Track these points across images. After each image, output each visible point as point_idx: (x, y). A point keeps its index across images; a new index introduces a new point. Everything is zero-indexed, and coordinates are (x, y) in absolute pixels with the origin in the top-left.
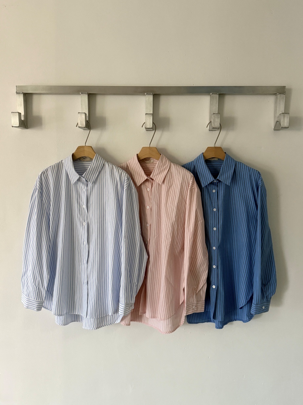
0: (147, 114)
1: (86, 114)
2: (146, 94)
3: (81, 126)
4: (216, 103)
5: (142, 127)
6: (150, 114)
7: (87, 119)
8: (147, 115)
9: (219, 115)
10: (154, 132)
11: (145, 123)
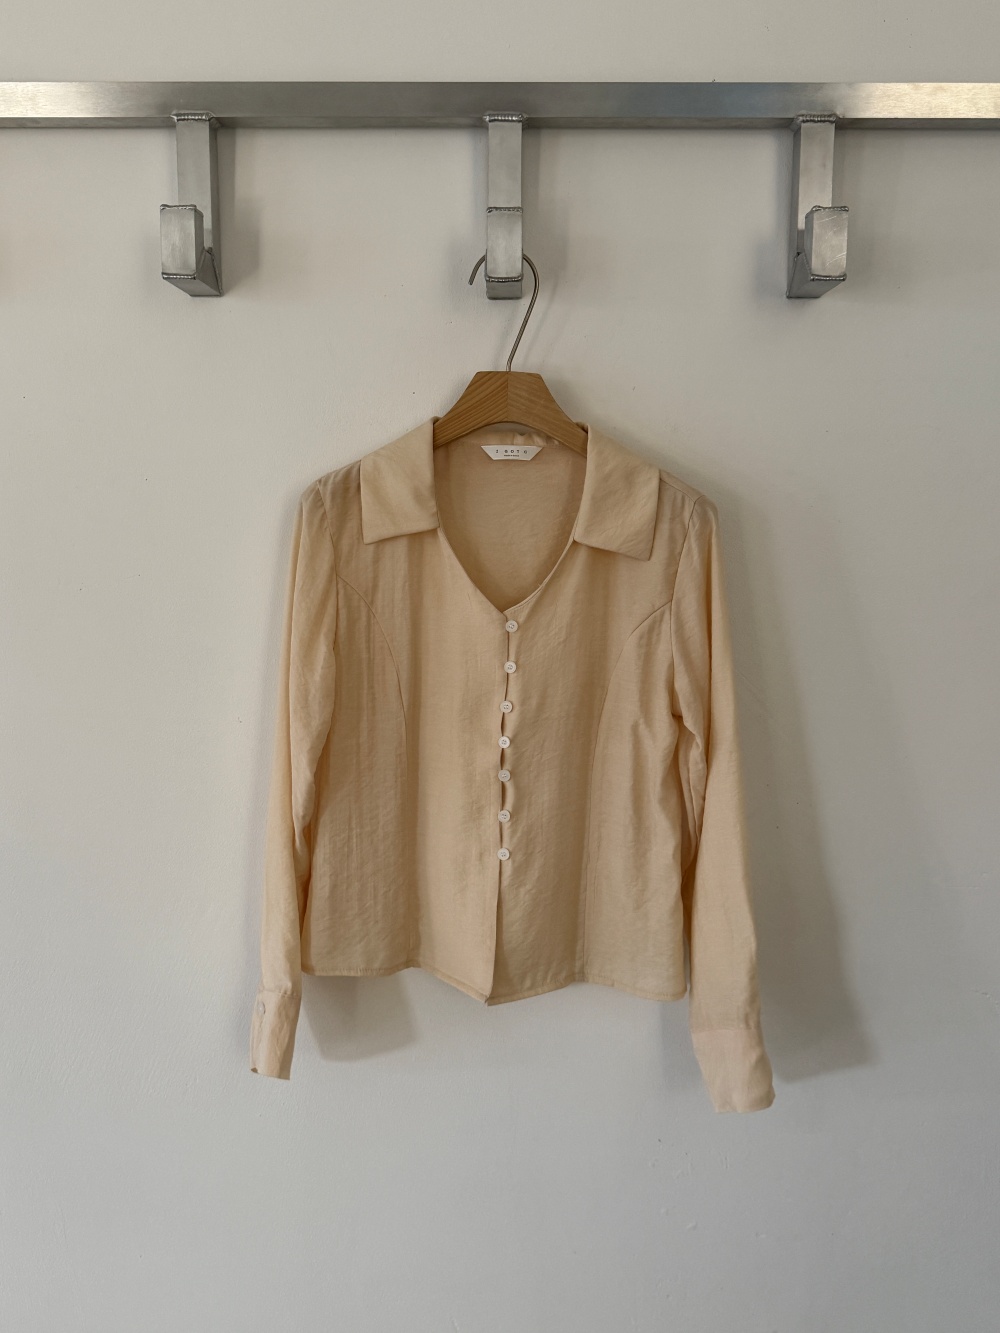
0: (496, 208)
1: (199, 216)
2: (488, 118)
3: (174, 272)
4: (824, 166)
5: (471, 282)
6: (509, 209)
7: (208, 243)
8: (494, 212)
9: (845, 215)
10: (525, 302)
11: (483, 259)
